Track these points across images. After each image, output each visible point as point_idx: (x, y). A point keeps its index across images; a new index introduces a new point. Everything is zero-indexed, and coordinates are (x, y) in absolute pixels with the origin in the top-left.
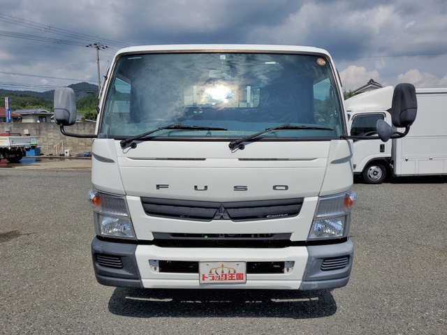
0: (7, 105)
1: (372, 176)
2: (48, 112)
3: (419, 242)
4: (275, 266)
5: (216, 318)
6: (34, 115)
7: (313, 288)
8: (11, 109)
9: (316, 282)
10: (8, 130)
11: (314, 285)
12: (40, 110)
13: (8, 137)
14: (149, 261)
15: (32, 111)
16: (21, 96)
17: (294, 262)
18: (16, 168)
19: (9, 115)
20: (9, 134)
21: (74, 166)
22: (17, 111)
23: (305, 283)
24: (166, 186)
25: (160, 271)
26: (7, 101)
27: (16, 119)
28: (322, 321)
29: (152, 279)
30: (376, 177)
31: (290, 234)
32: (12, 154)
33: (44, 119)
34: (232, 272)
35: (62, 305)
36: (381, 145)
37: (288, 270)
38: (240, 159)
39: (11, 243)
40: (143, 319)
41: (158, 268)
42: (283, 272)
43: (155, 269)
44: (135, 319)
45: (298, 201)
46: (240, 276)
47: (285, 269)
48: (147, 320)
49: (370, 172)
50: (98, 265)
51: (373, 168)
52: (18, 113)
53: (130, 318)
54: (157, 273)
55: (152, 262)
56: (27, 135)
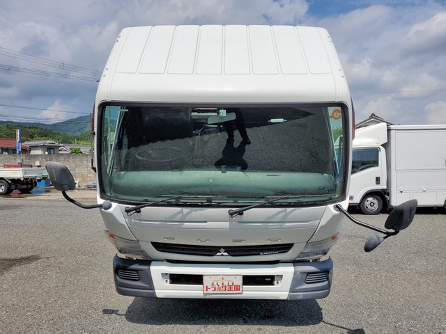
0: (18, 137)
1: (369, 207)
2: (57, 144)
3: (403, 266)
4: (267, 279)
5: (217, 326)
6: (43, 147)
7: (299, 298)
8: (22, 141)
9: (301, 294)
10: (19, 162)
11: (299, 295)
12: (48, 142)
13: (21, 169)
14: (162, 274)
15: (41, 143)
16: (30, 128)
17: (282, 276)
18: (28, 198)
19: (19, 146)
20: (21, 165)
21: (83, 197)
22: (26, 143)
23: (292, 294)
25: (171, 283)
26: (18, 133)
27: (25, 151)
28: (308, 329)
29: (164, 290)
30: (373, 208)
32: (24, 184)
33: (52, 151)
34: (231, 284)
35: (84, 315)
36: (377, 178)
37: (278, 283)
39: (33, 265)
40: (154, 326)
41: (169, 280)
42: (273, 285)
43: (167, 281)
44: (148, 326)
46: (237, 288)
47: (275, 282)
48: (158, 327)
49: (367, 203)
50: (118, 278)
51: (370, 199)
52: (27, 144)
53: (143, 325)
54: (168, 284)
55: (164, 275)
56: (38, 166)
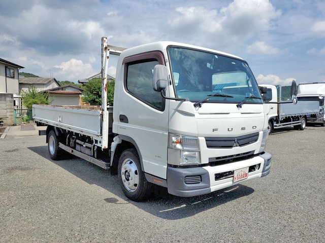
23: (263, 173)
24: (217, 130)
31: (254, 151)
38: (242, 113)
45: (256, 134)
47: (256, 168)
50: (185, 184)
